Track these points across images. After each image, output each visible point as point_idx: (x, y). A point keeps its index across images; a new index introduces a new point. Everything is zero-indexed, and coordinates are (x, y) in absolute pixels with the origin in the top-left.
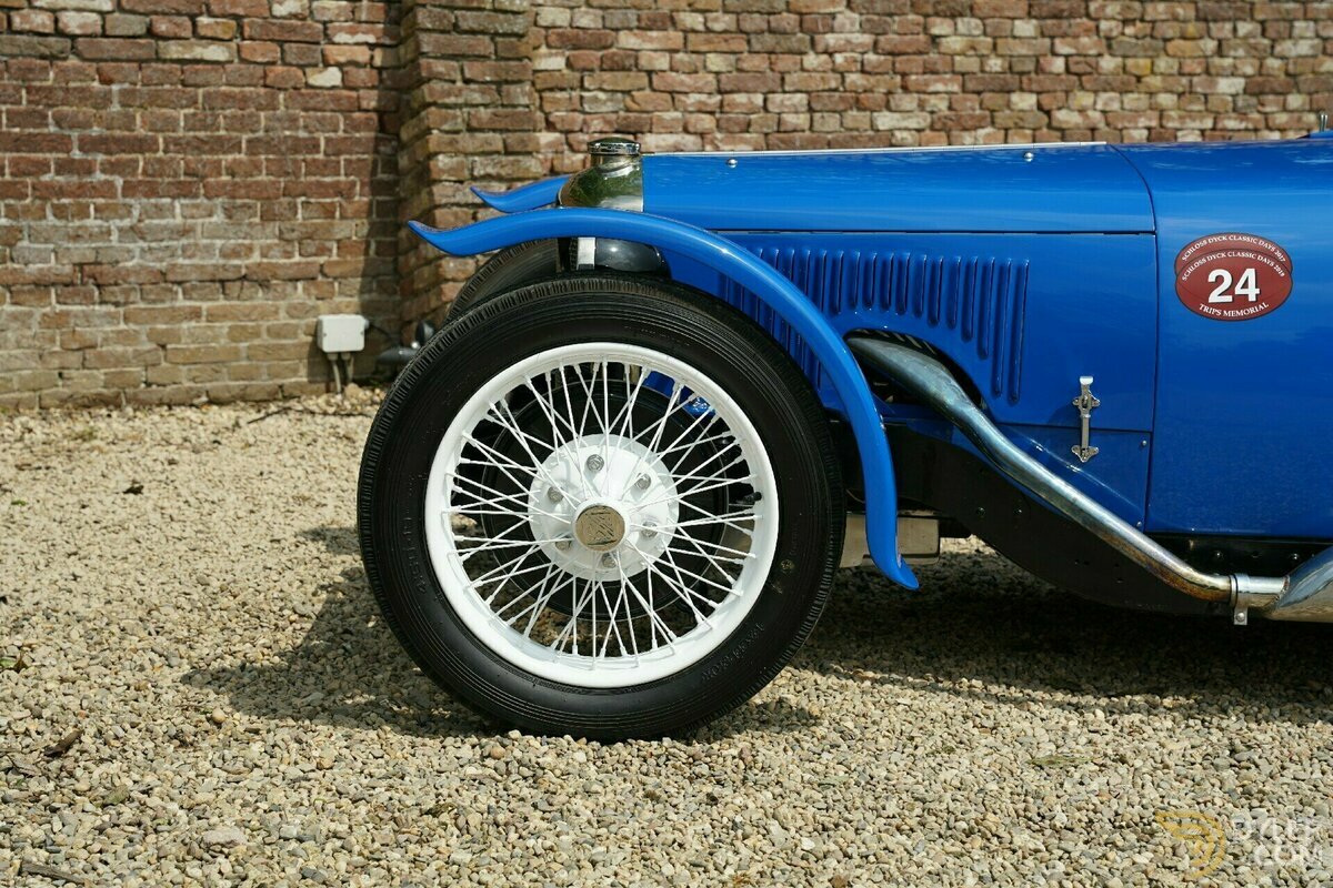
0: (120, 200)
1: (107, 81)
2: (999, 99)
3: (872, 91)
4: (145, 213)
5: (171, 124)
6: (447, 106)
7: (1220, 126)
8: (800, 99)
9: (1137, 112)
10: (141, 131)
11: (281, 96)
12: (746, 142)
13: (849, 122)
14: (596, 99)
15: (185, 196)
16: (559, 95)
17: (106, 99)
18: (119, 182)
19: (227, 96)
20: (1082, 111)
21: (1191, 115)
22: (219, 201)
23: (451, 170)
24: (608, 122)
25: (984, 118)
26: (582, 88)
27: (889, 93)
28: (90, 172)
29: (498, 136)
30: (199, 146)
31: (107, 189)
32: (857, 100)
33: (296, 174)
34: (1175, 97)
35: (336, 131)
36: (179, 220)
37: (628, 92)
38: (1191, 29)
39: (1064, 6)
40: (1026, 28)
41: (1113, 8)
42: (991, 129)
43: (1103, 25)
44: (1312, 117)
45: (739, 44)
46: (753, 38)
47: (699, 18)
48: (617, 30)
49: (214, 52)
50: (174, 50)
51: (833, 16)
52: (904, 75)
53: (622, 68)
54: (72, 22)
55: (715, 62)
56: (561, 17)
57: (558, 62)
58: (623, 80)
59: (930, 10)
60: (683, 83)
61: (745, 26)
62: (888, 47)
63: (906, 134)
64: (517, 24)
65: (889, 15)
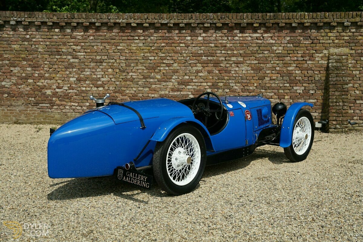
2: (25, 81)
7: (71, 86)
9: (53, 83)
20: (42, 83)
21: (65, 84)
27: (4, 79)
34: (61, 81)
38: (63, 70)
39: (36, 65)
40: (29, 69)
41: (46, 66)
42: (24, 85)
43: (45, 69)
44: (91, 85)
52: (6, 76)
59: (10, 66)
62: (2, 72)
63: (7, 86)
65: (3, 67)
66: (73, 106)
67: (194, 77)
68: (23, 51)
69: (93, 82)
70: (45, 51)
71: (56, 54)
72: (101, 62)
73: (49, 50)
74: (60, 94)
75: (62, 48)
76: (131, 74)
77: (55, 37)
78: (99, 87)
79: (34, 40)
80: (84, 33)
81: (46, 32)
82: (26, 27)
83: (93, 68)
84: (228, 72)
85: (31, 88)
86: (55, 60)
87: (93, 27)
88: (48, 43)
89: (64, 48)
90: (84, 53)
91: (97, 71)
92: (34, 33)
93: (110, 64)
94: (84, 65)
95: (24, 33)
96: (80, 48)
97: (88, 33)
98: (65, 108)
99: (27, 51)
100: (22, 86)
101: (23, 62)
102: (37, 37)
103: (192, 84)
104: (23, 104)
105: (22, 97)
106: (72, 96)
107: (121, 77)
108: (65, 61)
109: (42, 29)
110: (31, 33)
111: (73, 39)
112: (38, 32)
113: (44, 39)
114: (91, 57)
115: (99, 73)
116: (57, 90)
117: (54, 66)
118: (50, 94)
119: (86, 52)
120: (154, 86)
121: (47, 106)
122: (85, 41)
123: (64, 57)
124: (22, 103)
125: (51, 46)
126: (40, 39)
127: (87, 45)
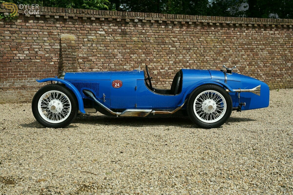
0: (27, 78)
2: (140, 64)
3: (123, 63)
4: (30, 80)
5: (33, 69)
6: (66, 66)
7: (170, 67)
8: (113, 64)
9: (159, 66)
10: (29, 70)
11: (46, 66)
12: (106, 70)
13: (120, 67)
14: (86, 65)
15: (35, 77)
16: (82, 65)
17: (25, 66)
18: (27, 76)
19: (40, 66)
20: (151, 65)
21: (166, 66)
22: (39, 78)
24: (88, 68)
26: (85, 63)
27: (125, 64)
28: (23, 75)
29: (72, 70)
30: (36, 71)
31: (25, 77)
32: (121, 64)
34: (164, 64)
35: (53, 69)
36: (34, 80)
37: (91, 64)
38: (166, 55)
39: (148, 53)
40: (143, 55)
41: (155, 53)
43: (154, 55)
44: (183, 66)
45: (105, 58)
46: (107, 57)
47: (100, 55)
48: (89, 57)
49: (38, 61)
50: (33, 61)
51: (117, 54)
52: (127, 61)
53: (90, 61)
54: (21, 58)
55: (102, 60)
56: (82, 55)
57: (81, 61)
58: (90, 63)
59: (130, 53)
60: (98, 63)
61: (106, 56)
62: (125, 58)
63: (128, 68)
64: (75, 56)
65: (125, 54)
66: (171, 81)
67: (240, 59)
68: (140, 42)
69: (184, 64)
70: (154, 42)
71: (162, 44)
72: (189, 49)
73: (157, 41)
74: (163, 73)
75: (166, 39)
76: (206, 57)
77: (162, 32)
78: (187, 67)
79: (148, 33)
80: (180, 29)
81: (156, 28)
82: (143, 24)
83: (185, 54)
84: (257, 55)
86: (161, 48)
87: (186, 25)
88: (157, 36)
89: (167, 40)
90: (179, 43)
91: (187, 56)
92: (148, 28)
93: (195, 51)
94: (179, 52)
95: (142, 29)
96: (177, 40)
97: (183, 29)
98: (165, 83)
99: (143, 42)
100: (138, 68)
101: (140, 50)
102: (150, 32)
103: (239, 63)
106: (170, 75)
107: (201, 60)
108: (167, 49)
109: (153, 26)
110: (146, 29)
111: (173, 33)
112: (150, 27)
113: (154, 33)
114: (183, 46)
115: (188, 57)
116: (161, 70)
117: (160, 53)
118: (156, 73)
119: (180, 43)
120: (219, 65)
121: (154, 83)
122: (180, 35)
123: (167, 46)
125: (158, 38)
126: (152, 33)
127: (182, 37)
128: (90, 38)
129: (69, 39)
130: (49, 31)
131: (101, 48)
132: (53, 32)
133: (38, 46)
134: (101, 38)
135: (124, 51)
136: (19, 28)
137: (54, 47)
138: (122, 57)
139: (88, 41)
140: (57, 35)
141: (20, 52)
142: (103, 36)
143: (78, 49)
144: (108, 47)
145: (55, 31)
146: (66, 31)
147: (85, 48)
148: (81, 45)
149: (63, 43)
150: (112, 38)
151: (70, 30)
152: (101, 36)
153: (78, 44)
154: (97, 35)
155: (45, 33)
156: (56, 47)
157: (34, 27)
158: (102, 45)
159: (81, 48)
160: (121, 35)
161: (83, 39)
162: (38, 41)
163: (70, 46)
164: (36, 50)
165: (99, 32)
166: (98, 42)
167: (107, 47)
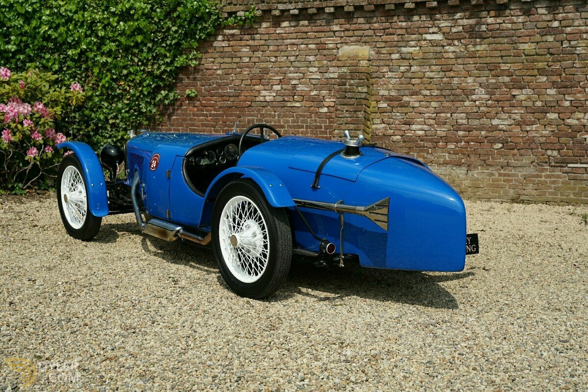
1: (275, 112)
2: (540, 115)
3: (490, 113)
5: (288, 122)
6: (341, 118)
8: (464, 115)
10: (282, 124)
11: (313, 115)
12: (445, 128)
13: (482, 122)
14: (396, 115)
16: (385, 114)
17: (275, 116)
19: (301, 115)
20: (578, 119)
23: (337, 134)
24: (400, 122)
25: (534, 121)
26: (393, 112)
27: (497, 113)
30: (294, 127)
32: (485, 115)
33: (317, 134)
35: (326, 123)
37: (407, 113)
39: (568, 83)
40: (552, 91)
42: (538, 125)
45: (442, 99)
46: (446, 97)
47: (428, 92)
48: (403, 96)
49: (298, 104)
50: (289, 104)
51: (474, 90)
52: (503, 108)
53: (405, 107)
54: (268, 99)
55: (434, 104)
56: (386, 93)
57: (385, 105)
58: (405, 110)
59: (511, 87)
60: (423, 110)
61: (444, 94)
62: (495, 99)
63: (503, 126)
64: (363, 96)
65: (496, 89)
68: (542, 55)
79: (568, 30)
82: (552, 4)
85: (552, 131)
92: (570, 15)
95: (549, 17)
99: (551, 54)
100: (534, 126)
101: (541, 77)
102: (576, 24)
104: (532, 163)
105: (532, 149)
110: (563, 17)
112: (579, 12)
124: (530, 161)
126: (583, 28)
128: (405, 51)
129: (357, 56)
130: (318, 41)
131: (431, 75)
132: (327, 42)
133: (298, 74)
134: (432, 49)
135: (493, 81)
136: (265, 40)
137: (327, 75)
138: (487, 96)
139: (402, 59)
140: (333, 49)
141: (266, 87)
142: (436, 46)
143: (377, 77)
144: (450, 71)
145: (330, 40)
146: (352, 39)
147: (394, 76)
148: (385, 69)
149: (343, 66)
150: (462, 50)
151: (361, 36)
152: (433, 46)
153: (379, 66)
154: (423, 43)
155: (311, 46)
156: (332, 76)
157: (291, 36)
158: (434, 68)
159: (384, 76)
160: (485, 40)
161: (390, 54)
162: (297, 64)
163: (355, 73)
164: (294, 82)
165: (429, 37)
166: (424, 61)
167: (447, 73)
